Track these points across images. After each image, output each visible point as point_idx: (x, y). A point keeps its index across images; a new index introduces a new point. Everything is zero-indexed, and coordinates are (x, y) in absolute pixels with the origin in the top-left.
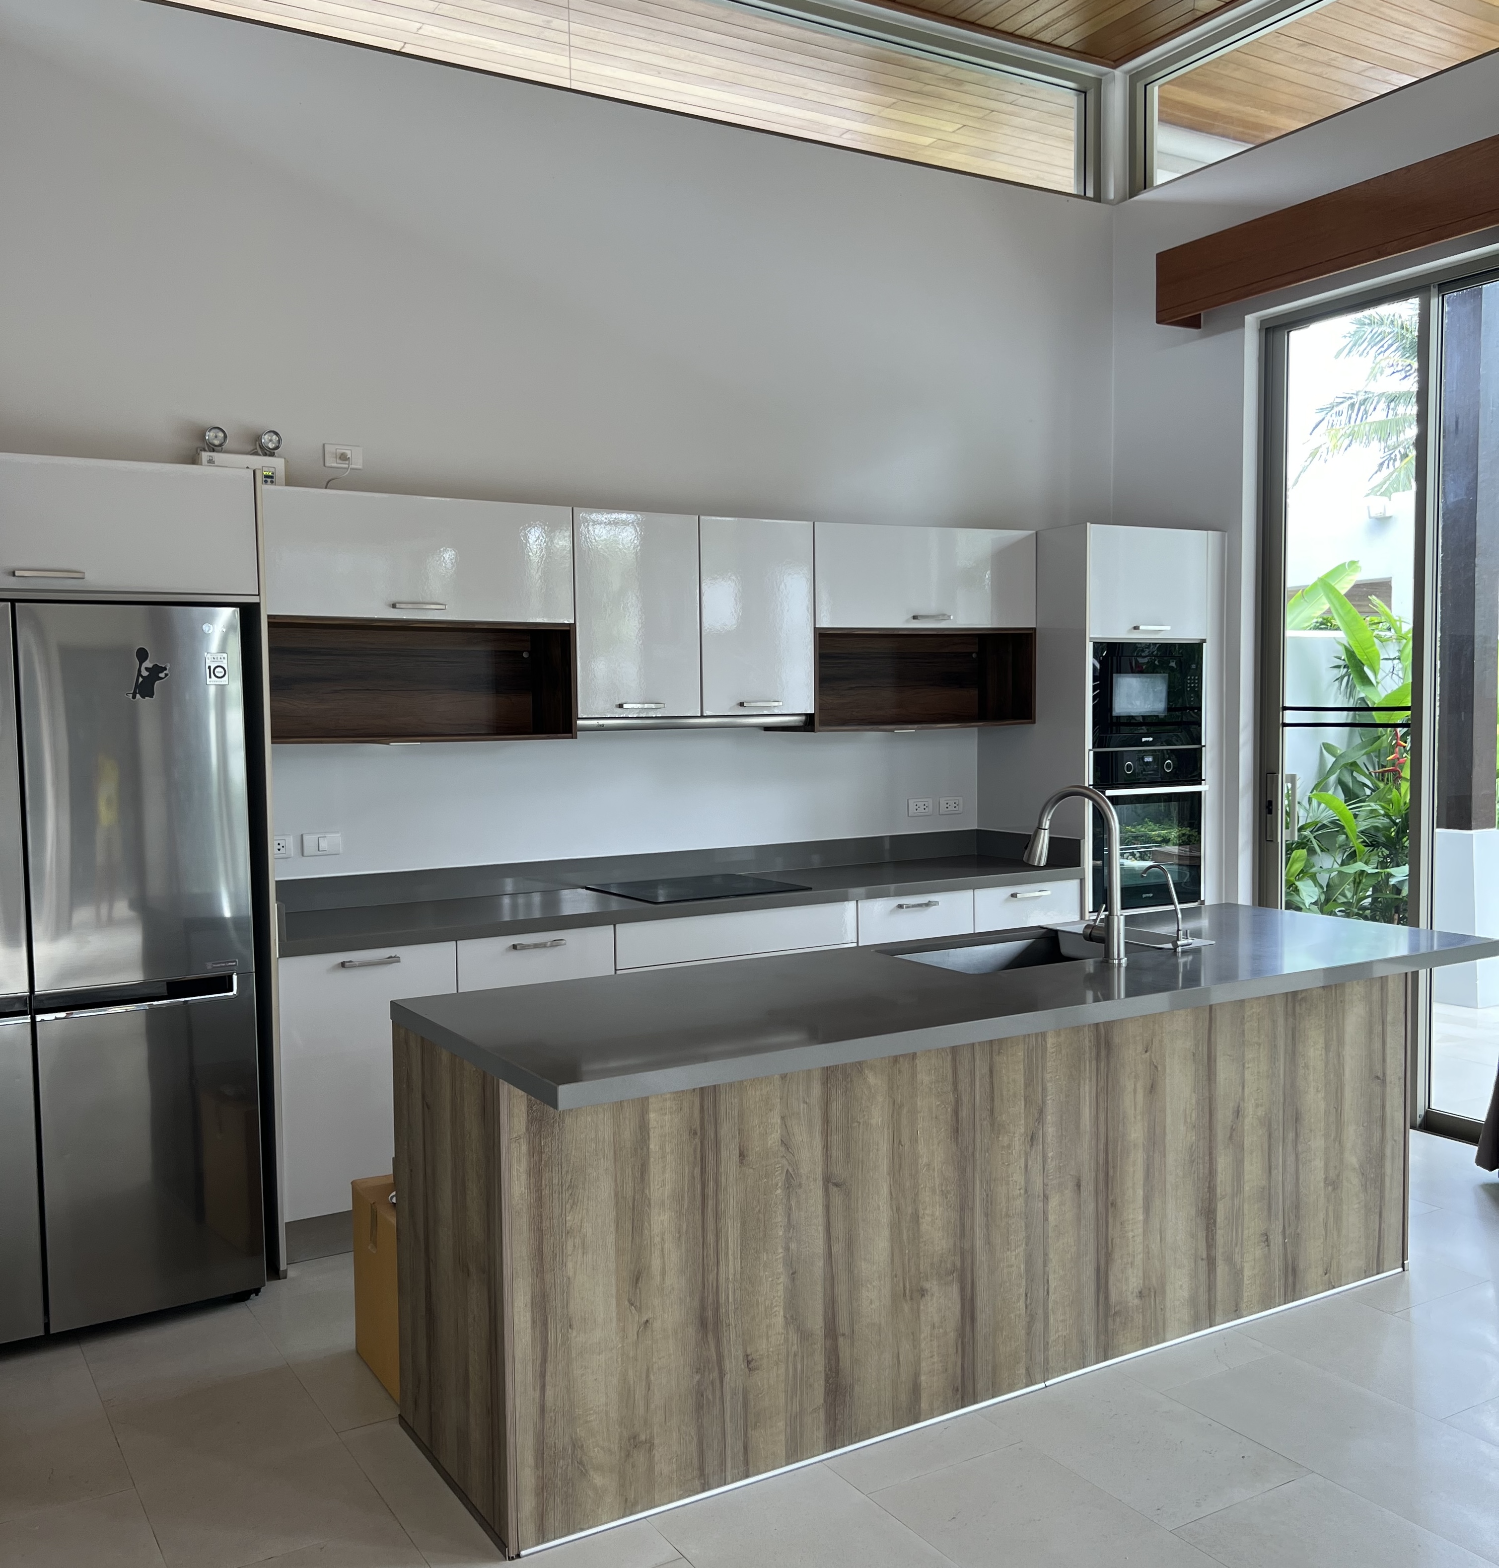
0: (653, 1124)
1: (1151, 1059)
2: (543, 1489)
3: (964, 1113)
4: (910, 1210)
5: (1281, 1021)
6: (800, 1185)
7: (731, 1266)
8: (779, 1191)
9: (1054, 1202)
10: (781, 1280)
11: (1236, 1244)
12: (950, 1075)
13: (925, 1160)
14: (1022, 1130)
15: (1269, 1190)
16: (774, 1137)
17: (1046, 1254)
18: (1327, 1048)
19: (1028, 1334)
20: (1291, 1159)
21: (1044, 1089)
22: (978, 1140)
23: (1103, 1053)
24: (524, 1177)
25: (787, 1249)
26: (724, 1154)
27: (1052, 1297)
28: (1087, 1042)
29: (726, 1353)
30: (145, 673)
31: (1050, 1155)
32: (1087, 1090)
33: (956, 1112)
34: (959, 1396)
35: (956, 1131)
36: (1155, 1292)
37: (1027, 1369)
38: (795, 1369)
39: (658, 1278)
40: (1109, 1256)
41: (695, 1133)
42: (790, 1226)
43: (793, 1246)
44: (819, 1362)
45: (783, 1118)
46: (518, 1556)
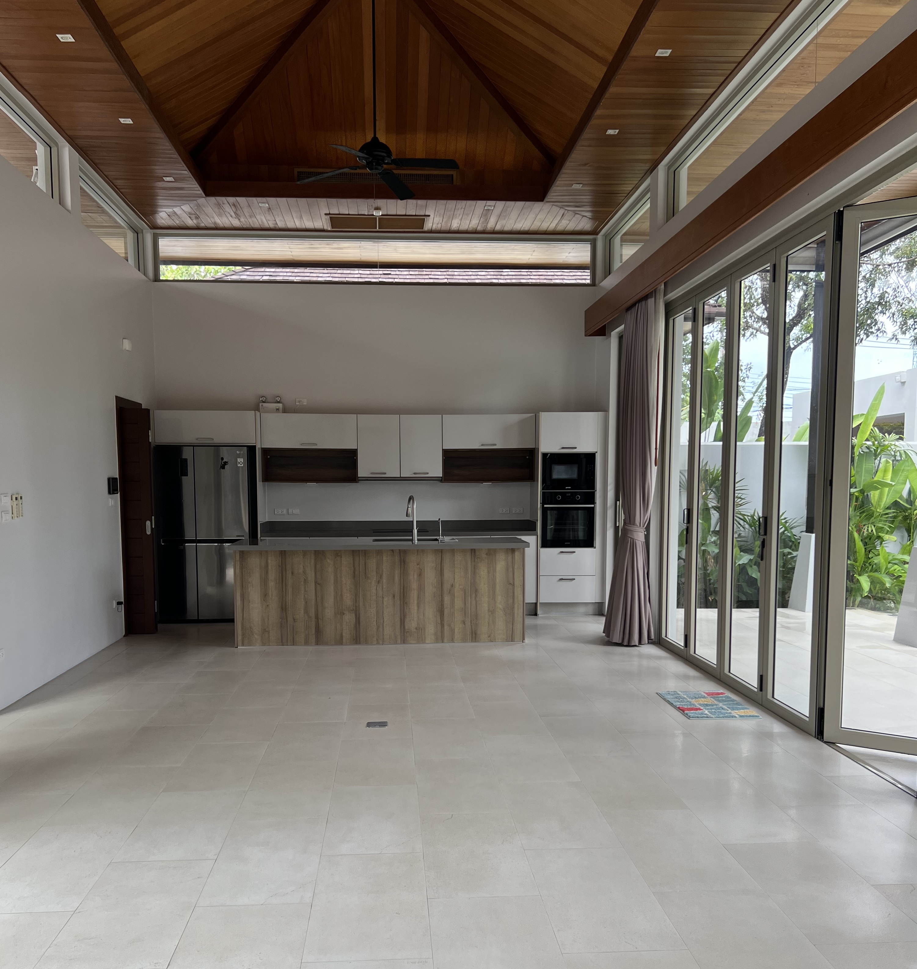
0: (269, 563)
1: (419, 568)
2: (243, 635)
3: (357, 573)
4: (340, 593)
5: (469, 563)
6: (308, 583)
7: (290, 597)
8: (302, 583)
9: (386, 599)
10: (303, 603)
11: (452, 622)
12: (352, 563)
13: (344, 582)
14: (375, 579)
15: (465, 609)
16: (301, 571)
17: (383, 612)
18: (488, 572)
19: (377, 631)
20: (474, 602)
21: (383, 570)
22: (361, 580)
23: (403, 564)
24: (239, 569)
25: (305, 596)
26: (288, 572)
27: (385, 623)
28: (397, 560)
29: (288, 616)
30: (223, 463)
31: (384, 587)
32: (397, 572)
33: (354, 572)
34: (355, 641)
35: (354, 576)
36: (421, 629)
37: (377, 639)
38: (307, 624)
39: (271, 597)
40: (405, 616)
41: (280, 566)
42: (305, 591)
43: (306, 596)
44: (313, 624)
45: (303, 566)
46: (237, 647)
